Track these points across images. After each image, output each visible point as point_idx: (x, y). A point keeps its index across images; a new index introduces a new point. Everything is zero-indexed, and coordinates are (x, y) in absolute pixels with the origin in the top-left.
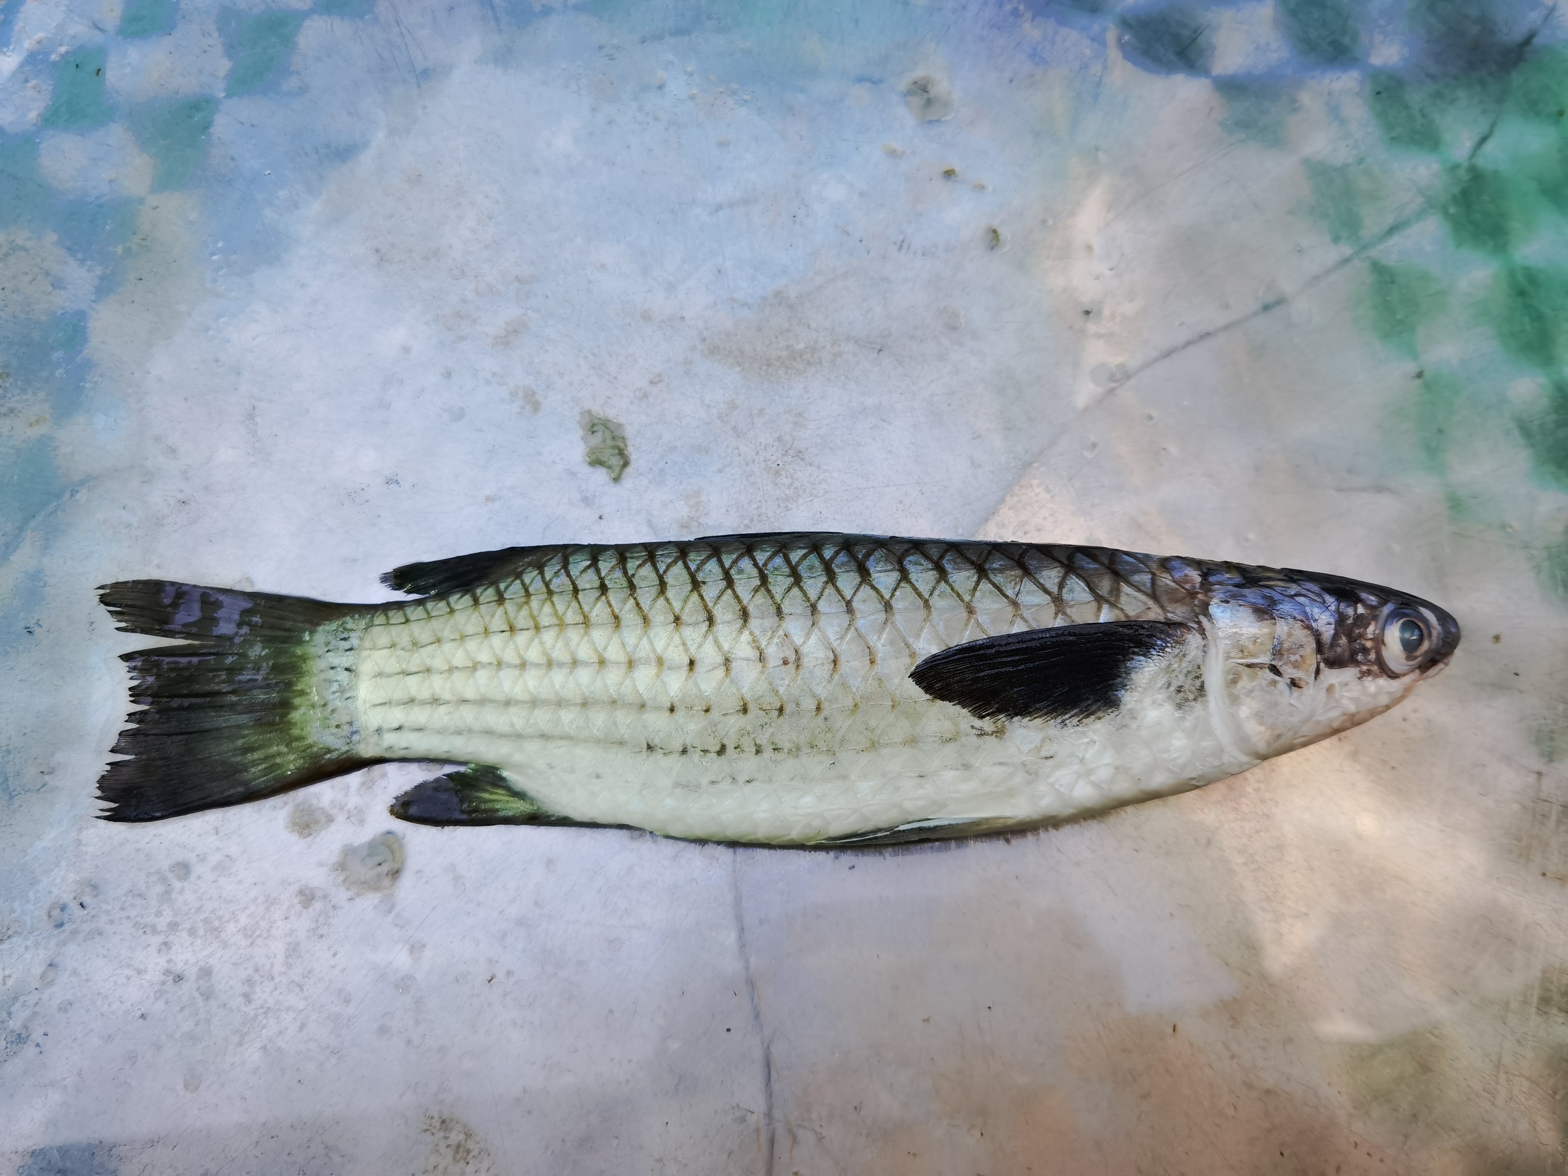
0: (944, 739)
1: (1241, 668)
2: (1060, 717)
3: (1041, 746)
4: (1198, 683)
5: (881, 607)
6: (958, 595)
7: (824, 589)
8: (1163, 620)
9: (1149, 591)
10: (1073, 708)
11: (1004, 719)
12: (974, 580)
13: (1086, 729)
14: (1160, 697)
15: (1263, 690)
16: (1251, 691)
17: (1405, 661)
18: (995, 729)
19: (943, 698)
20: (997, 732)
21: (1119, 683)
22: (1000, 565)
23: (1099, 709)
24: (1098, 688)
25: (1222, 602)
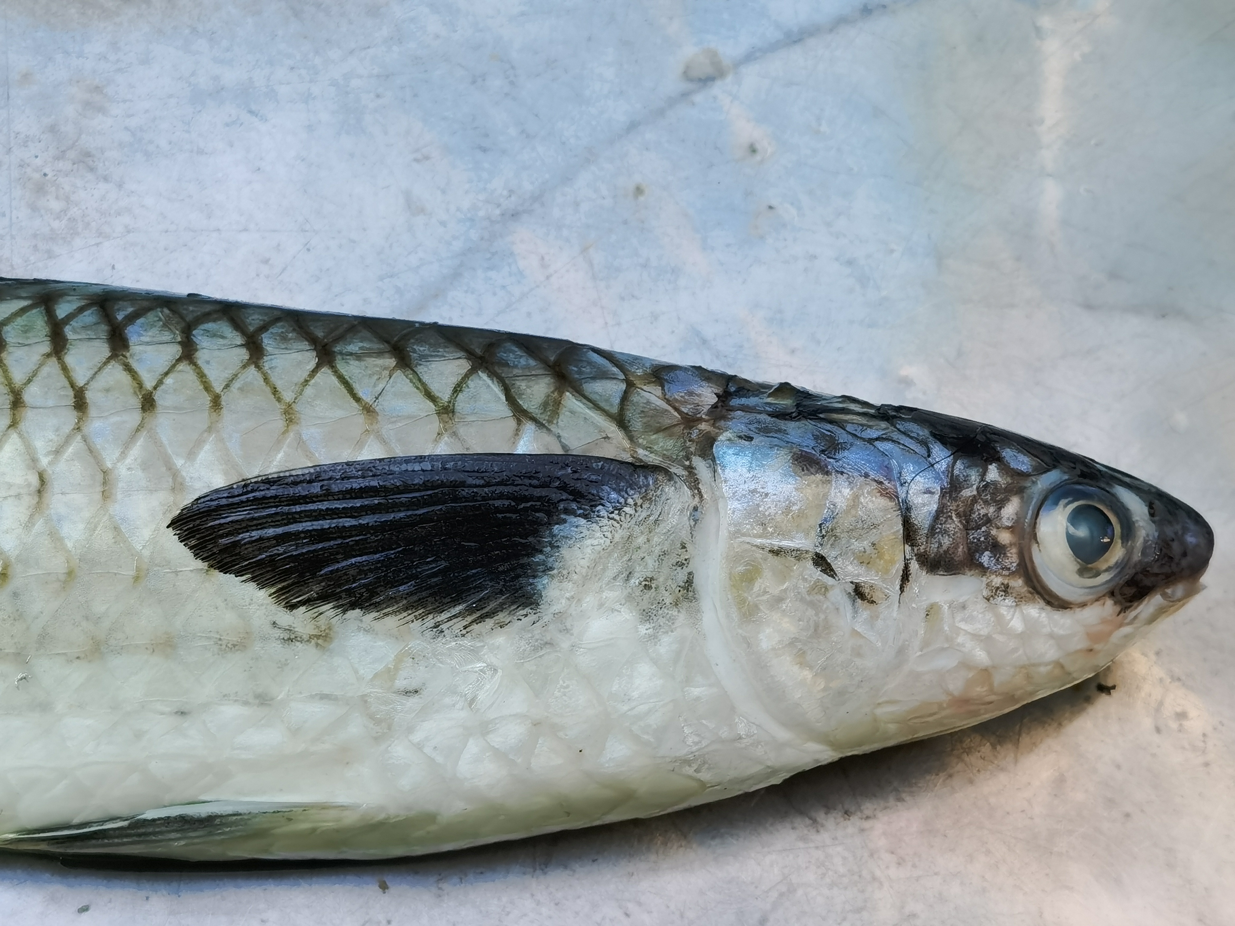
0: (224, 642)
1: (759, 554)
2: (431, 616)
3: (397, 669)
4: (681, 575)
5: (136, 402)
6: (275, 391)
7: (41, 365)
8: (630, 460)
9: (615, 410)
10: (455, 602)
11: (332, 613)
12: (308, 368)
13: (479, 644)
14: (613, 595)
15: (802, 600)
16: (780, 599)
17: (1076, 578)
18: (315, 632)
19: (224, 568)
20: (318, 637)
21: (538, 564)
22: (361, 348)
23: (501, 608)
24: (500, 569)
25: (740, 437)
